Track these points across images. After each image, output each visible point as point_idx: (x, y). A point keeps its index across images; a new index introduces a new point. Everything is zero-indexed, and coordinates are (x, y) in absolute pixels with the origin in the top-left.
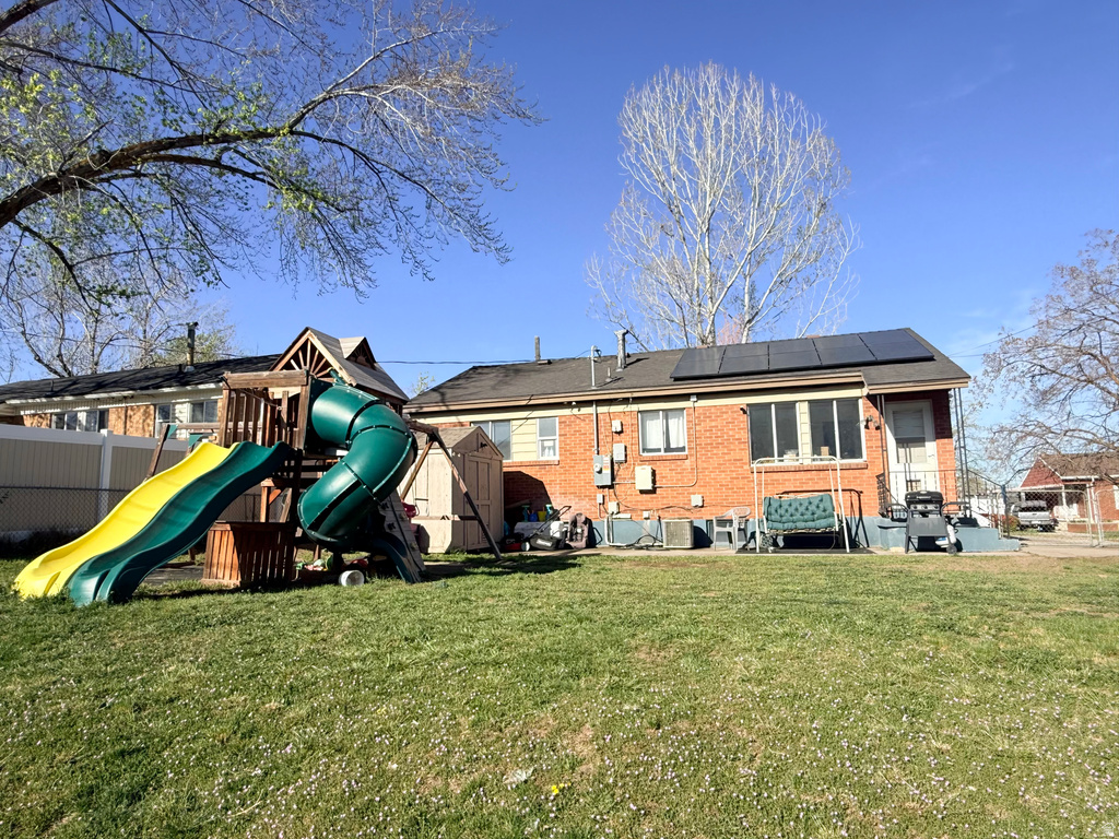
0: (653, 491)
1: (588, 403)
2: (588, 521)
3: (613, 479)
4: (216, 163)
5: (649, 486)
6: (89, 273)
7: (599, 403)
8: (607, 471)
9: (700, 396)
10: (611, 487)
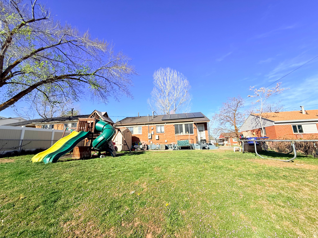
0: (159, 140)
1: (147, 124)
2: (147, 145)
3: (152, 137)
4: (79, 79)
5: (158, 139)
6: (52, 99)
7: (149, 124)
8: (150, 136)
9: (167, 123)
10: (151, 139)
